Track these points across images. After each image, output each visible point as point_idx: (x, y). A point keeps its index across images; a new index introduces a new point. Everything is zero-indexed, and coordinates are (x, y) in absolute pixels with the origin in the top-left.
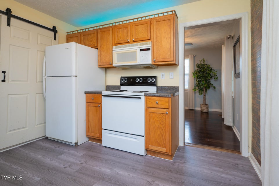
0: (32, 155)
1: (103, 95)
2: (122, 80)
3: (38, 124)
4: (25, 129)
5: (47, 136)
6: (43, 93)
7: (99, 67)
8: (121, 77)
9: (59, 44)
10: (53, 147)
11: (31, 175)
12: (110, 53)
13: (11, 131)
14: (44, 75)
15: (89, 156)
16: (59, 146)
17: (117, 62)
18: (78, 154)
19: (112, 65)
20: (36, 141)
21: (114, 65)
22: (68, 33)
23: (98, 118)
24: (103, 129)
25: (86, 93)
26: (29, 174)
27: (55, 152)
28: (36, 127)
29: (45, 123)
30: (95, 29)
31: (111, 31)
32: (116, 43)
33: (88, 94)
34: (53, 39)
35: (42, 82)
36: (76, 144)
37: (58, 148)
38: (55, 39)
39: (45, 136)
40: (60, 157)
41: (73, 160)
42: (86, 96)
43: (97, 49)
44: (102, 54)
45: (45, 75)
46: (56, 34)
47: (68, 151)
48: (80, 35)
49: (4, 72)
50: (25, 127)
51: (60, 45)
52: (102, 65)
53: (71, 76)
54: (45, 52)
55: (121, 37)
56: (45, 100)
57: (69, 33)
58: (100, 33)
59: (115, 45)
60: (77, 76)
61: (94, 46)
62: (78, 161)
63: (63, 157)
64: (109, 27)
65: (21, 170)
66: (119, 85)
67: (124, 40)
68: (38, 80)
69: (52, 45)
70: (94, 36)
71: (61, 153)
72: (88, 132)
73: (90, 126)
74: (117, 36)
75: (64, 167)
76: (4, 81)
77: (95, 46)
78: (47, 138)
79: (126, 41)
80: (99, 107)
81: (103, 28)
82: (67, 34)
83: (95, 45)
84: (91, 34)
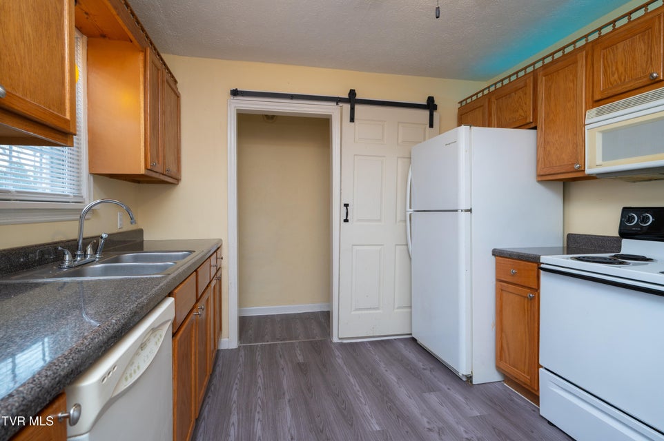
0: (382, 367)
1: (542, 266)
2: (631, 219)
3: (399, 308)
4: (378, 311)
5: (413, 336)
6: (407, 245)
7: (539, 182)
8: (625, 209)
9: (440, 134)
10: (420, 365)
11: (369, 411)
12: (576, 134)
13: (357, 309)
14: (408, 209)
15: (494, 428)
16: (432, 366)
17: (604, 159)
18: (468, 407)
19: (584, 171)
20: (395, 339)
21: (588, 171)
22: (461, 102)
23: (527, 330)
24: (542, 367)
25: (496, 253)
26: (367, 407)
27: (421, 379)
28: (395, 310)
29: (411, 307)
30: (530, 73)
31: (582, 63)
32: (597, 97)
33: (501, 258)
34: (428, 125)
35: (405, 221)
36: (470, 378)
37: (427, 373)
38: (431, 126)
39: (411, 334)
40: (426, 395)
41: (451, 420)
42: (497, 263)
43: (535, 128)
44: (548, 142)
45: (411, 208)
46: (435, 113)
47: (446, 389)
48: (490, 101)
49: (346, 205)
50: (377, 309)
51: (442, 135)
52: (547, 173)
53: (457, 211)
54: (410, 158)
55: (621, 69)
56: (411, 259)
57: (464, 103)
58: (544, 78)
59: (597, 103)
60: (470, 211)
61: (524, 123)
62: (462, 429)
63: (433, 398)
64: (576, 51)
65: (358, 391)
66: (617, 234)
67: (636, 80)
68: (398, 219)
69: (424, 140)
70: (526, 94)
71: (432, 389)
72: (501, 360)
73: (505, 346)
74: (605, 71)
75: (427, 426)
76: (346, 221)
77: (528, 121)
78: (414, 340)
79: (645, 81)
80: (532, 299)
81: (554, 62)
82: (459, 106)
83: (526, 119)
84: (517, 90)
